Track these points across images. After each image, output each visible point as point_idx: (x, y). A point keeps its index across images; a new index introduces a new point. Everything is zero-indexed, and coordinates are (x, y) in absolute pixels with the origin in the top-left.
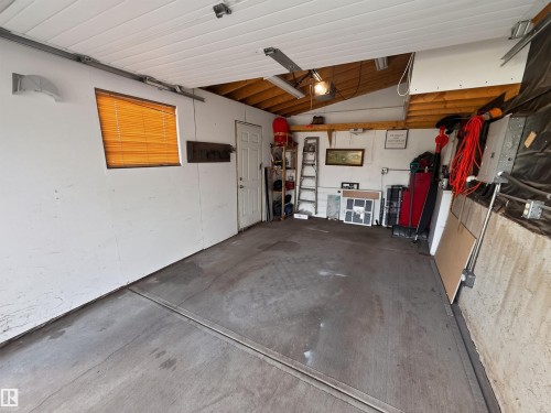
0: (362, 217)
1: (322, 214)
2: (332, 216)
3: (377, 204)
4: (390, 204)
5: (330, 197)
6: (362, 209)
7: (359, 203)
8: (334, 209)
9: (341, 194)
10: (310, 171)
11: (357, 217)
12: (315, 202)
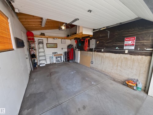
0: (60, 60)
1: (48, 63)
2: (52, 62)
3: (62, 56)
4: (65, 56)
5: (50, 57)
6: (60, 58)
7: (59, 57)
8: (52, 60)
9: (53, 56)
10: (41, 50)
11: (59, 61)
12: (45, 60)
